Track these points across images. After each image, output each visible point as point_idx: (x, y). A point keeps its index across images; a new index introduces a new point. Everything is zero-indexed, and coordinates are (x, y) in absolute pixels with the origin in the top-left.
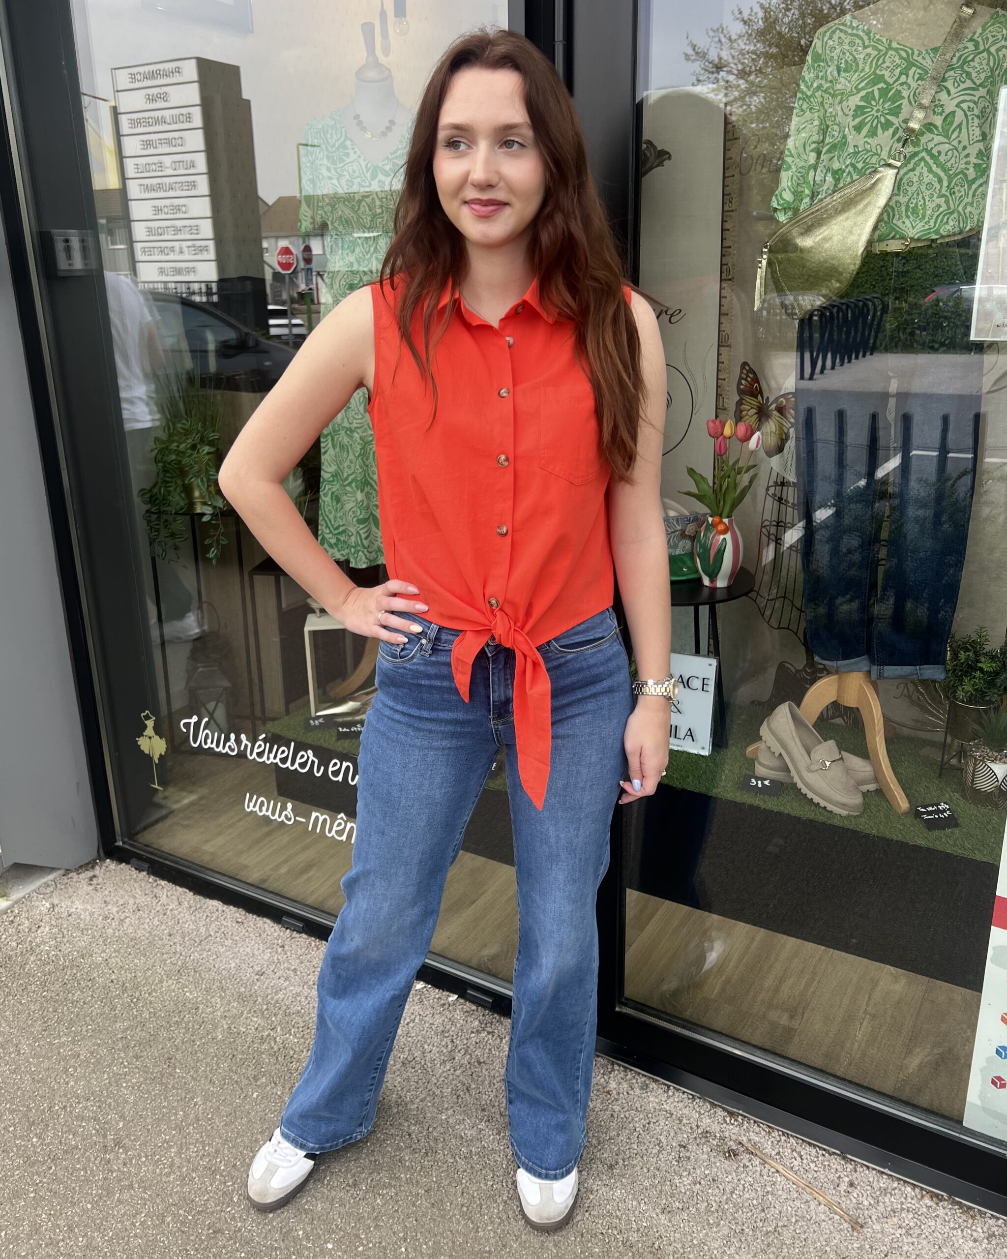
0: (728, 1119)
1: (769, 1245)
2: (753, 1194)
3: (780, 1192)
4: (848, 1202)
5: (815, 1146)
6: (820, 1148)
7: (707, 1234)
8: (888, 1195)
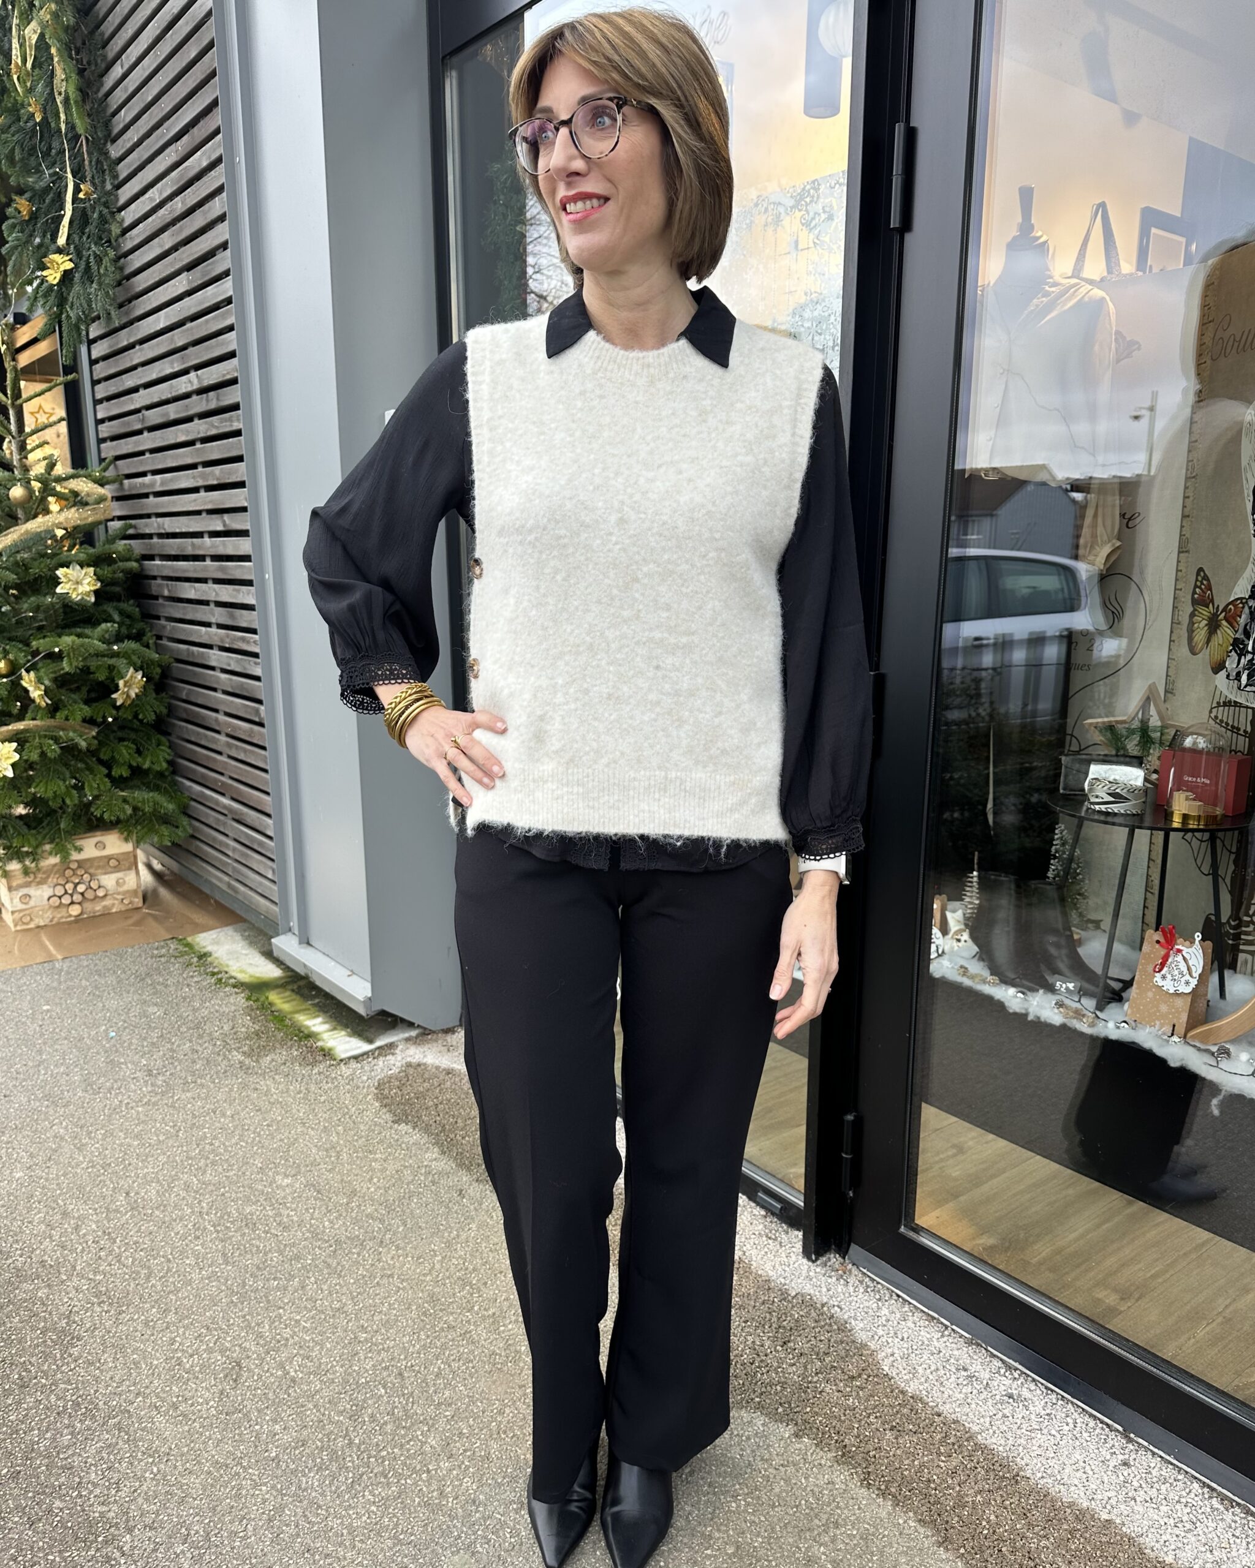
0: (1002, 1371)
1: (1000, 1488)
2: (1003, 1443)
3: (1035, 1448)
4: (1114, 1477)
5: (1095, 1418)
6: (1102, 1422)
7: (933, 1460)
8: (1168, 1485)
